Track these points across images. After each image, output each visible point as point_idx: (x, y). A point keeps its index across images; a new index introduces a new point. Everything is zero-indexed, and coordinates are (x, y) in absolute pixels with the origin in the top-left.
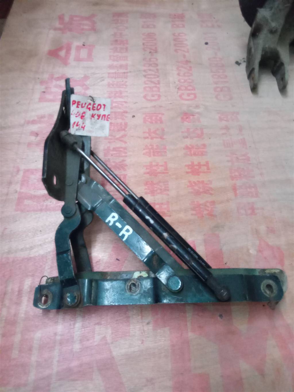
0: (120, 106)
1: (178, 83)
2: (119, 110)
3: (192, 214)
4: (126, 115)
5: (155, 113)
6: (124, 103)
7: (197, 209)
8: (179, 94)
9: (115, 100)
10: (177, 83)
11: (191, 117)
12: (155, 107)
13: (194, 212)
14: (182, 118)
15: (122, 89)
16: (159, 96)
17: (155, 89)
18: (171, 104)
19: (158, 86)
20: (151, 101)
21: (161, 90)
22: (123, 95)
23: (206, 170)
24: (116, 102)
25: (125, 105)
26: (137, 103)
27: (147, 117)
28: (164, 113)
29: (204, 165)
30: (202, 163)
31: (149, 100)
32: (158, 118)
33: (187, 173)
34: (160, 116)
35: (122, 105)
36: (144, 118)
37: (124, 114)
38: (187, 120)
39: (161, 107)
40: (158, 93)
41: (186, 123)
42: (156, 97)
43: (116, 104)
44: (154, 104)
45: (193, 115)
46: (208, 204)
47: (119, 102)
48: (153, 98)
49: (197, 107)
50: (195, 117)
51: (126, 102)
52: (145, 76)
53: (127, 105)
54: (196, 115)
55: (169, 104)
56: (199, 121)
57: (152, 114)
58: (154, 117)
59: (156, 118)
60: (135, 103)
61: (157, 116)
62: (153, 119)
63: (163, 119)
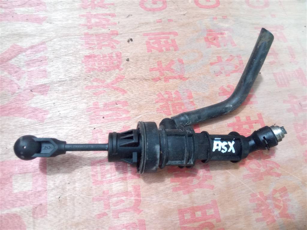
0: (104, 22)
2: (104, 31)
3: (258, 220)
4: (117, 38)
5: (163, 34)
6: (110, 18)
7: (263, 208)
9: (94, 13)
11: (219, 36)
12: (160, 21)
13: (260, 215)
14: (206, 39)
16: (165, 2)
18: (184, 15)
20: (153, 10)
22: (106, 2)
24: (95, 16)
25: (112, 20)
26: (132, 15)
27: (152, 41)
28: (177, 31)
30: (252, 119)
31: (150, 10)
32: (169, 41)
34: (172, 37)
35: (108, 21)
36: (148, 43)
37: (112, 37)
38: (215, 42)
39: (170, 20)
41: (214, 48)
42: (160, 5)
43: (97, 20)
44: (158, 16)
45: (222, 34)
46: (277, 195)
47: (103, 14)
48: (155, 6)
49: (225, 18)
50: (225, 36)
51: (113, 15)
53: (116, 20)
54: (226, 32)
55: (181, 15)
56: (233, 43)
57: (159, 34)
58: (163, 40)
59: (166, 42)
60: (128, 17)
61: (168, 38)
62: (162, 43)
63: (178, 42)
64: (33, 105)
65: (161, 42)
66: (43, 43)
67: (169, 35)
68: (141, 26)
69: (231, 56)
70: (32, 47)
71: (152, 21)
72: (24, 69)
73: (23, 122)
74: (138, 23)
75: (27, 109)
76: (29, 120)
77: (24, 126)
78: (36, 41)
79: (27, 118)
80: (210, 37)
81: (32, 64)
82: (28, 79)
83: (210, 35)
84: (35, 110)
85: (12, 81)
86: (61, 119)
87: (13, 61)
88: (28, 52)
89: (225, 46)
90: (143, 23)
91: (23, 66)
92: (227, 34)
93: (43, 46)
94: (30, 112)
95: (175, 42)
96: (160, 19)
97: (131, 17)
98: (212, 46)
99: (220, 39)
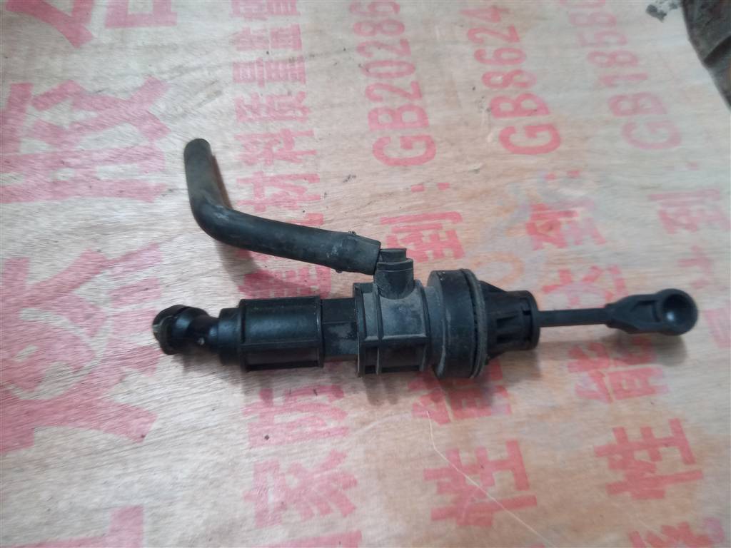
0: (293, 195)
1: (485, 88)
2: (291, 214)
5: (427, 217)
6: (305, 184)
8: (497, 130)
9: (270, 173)
10: (482, 87)
11: (563, 220)
12: (420, 189)
14: (531, 229)
15: (290, 126)
16: (430, 144)
17: (409, 117)
18: (477, 171)
19: (417, 103)
20: (403, 164)
21: (431, 121)
22: (298, 147)
23: (682, 469)
24: (273, 181)
25: (310, 188)
26: (355, 177)
28: (459, 211)
29: (667, 443)
30: (658, 434)
31: (397, 163)
32: (442, 234)
33: (614, 489)
34: (447, 224)
35: (301, 191)
36: (391, 241)
39: (443, 186)
40: (425, 132)
41: (549, 249)
42: (419, 150)
43: (277, 191)
44: (415, 176)
45: (568, 214)
47: (289, 177)
48: (408, 154)
49: (574, 175)
50: (576, 219)
51: (313, 178)
52: (366, 69)
53: (318, 189)
54: (578, 210)
55: (470, 172)
56: (596, 236)
57: (417, 219)
58: (427, 233)
59: (435, 238)
60: (346, 181)
61: (438, 227)
62: (426, 240)
63: (462, 237)
64: (121, 399)
65: (423, 239)
66: (154, 246)
67: (442, 221)
68: (375, 201)
69: (594, 268)
70: (127, 257)
71: (401, 189)
72: (107, 309)
73: (95, 442)
74: (368, 195)
75: (106, 408)
76: (110, 436)
77: (97, 453)
78: (138, 241)
79: (107, 431)
80: (539, 223)
81: (125, 298)
82: (114, 333)
83: (538, 217)
84: (125, 409)
85: (77, 338)
86: (182, 433)
87: (81, 292)
88: (119, 269)
89: (577, 243)
90: (380, 195)
91: (105, 302)
92: (581, 214)
93: (153, 253)
94: (113, 415)
95: (456, 237)
96: (419, 184)
97: (353, 180)
98: (545, 244)
99: (565, 227)
